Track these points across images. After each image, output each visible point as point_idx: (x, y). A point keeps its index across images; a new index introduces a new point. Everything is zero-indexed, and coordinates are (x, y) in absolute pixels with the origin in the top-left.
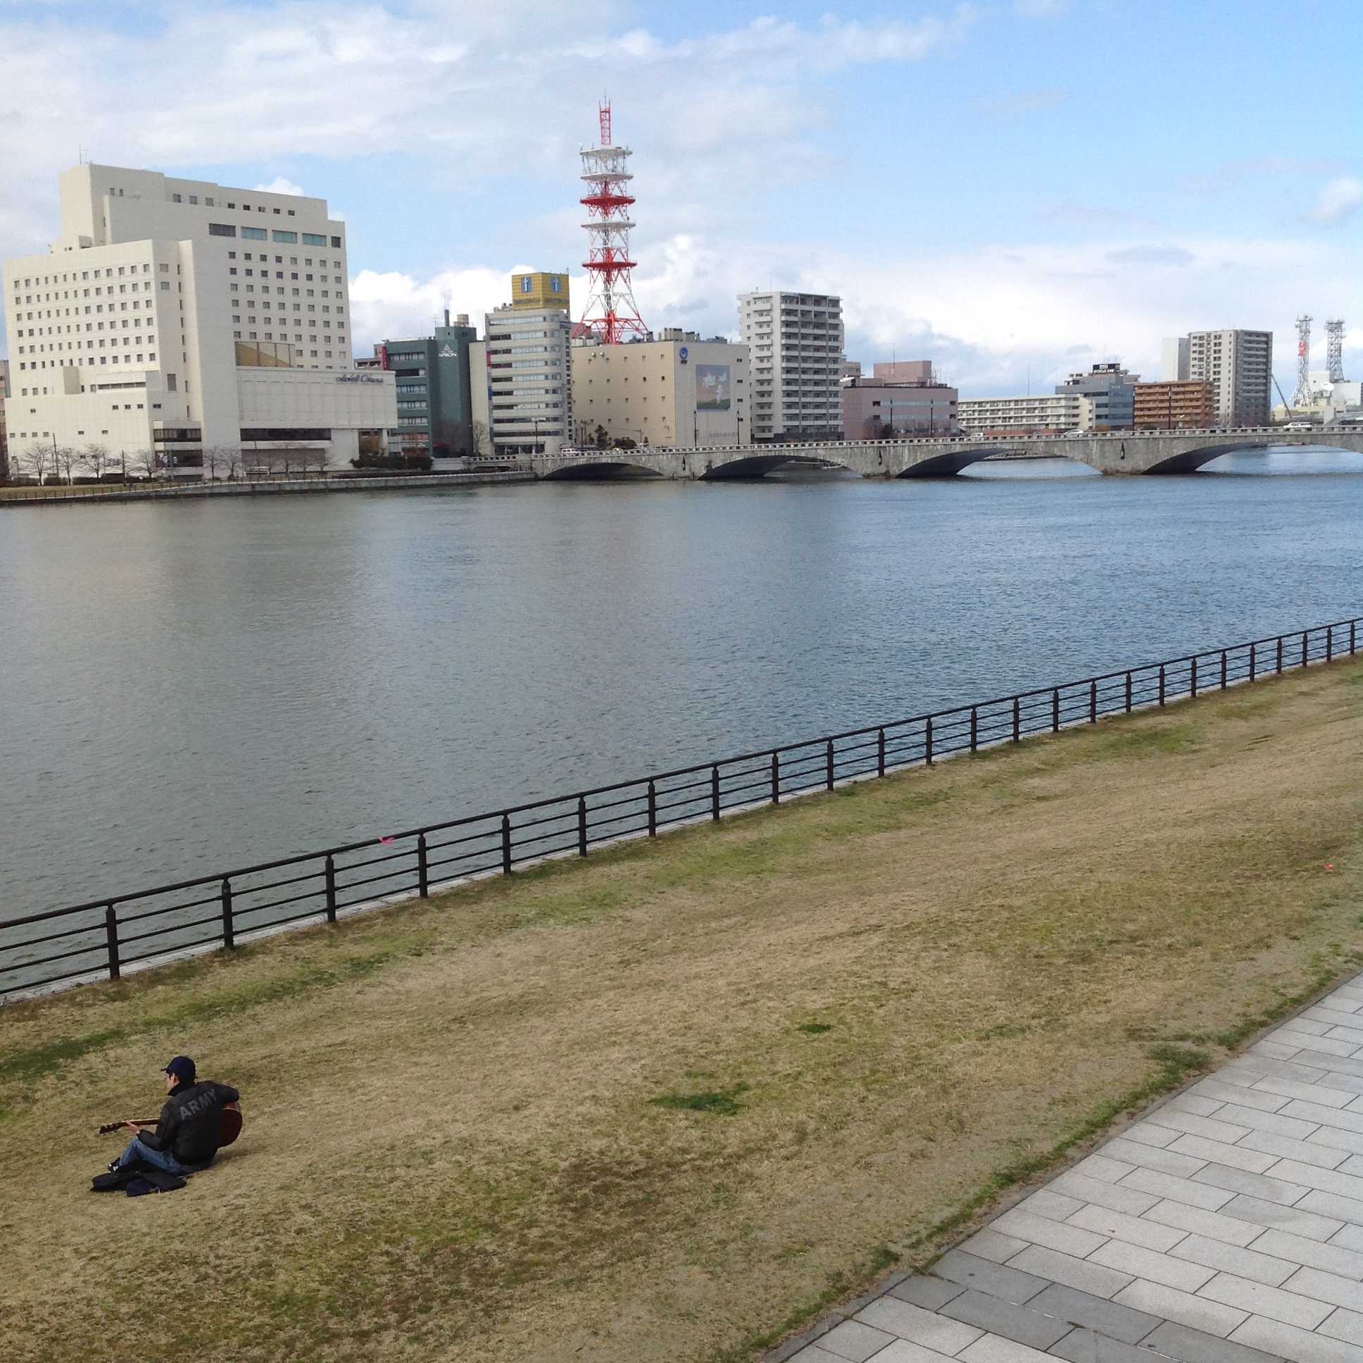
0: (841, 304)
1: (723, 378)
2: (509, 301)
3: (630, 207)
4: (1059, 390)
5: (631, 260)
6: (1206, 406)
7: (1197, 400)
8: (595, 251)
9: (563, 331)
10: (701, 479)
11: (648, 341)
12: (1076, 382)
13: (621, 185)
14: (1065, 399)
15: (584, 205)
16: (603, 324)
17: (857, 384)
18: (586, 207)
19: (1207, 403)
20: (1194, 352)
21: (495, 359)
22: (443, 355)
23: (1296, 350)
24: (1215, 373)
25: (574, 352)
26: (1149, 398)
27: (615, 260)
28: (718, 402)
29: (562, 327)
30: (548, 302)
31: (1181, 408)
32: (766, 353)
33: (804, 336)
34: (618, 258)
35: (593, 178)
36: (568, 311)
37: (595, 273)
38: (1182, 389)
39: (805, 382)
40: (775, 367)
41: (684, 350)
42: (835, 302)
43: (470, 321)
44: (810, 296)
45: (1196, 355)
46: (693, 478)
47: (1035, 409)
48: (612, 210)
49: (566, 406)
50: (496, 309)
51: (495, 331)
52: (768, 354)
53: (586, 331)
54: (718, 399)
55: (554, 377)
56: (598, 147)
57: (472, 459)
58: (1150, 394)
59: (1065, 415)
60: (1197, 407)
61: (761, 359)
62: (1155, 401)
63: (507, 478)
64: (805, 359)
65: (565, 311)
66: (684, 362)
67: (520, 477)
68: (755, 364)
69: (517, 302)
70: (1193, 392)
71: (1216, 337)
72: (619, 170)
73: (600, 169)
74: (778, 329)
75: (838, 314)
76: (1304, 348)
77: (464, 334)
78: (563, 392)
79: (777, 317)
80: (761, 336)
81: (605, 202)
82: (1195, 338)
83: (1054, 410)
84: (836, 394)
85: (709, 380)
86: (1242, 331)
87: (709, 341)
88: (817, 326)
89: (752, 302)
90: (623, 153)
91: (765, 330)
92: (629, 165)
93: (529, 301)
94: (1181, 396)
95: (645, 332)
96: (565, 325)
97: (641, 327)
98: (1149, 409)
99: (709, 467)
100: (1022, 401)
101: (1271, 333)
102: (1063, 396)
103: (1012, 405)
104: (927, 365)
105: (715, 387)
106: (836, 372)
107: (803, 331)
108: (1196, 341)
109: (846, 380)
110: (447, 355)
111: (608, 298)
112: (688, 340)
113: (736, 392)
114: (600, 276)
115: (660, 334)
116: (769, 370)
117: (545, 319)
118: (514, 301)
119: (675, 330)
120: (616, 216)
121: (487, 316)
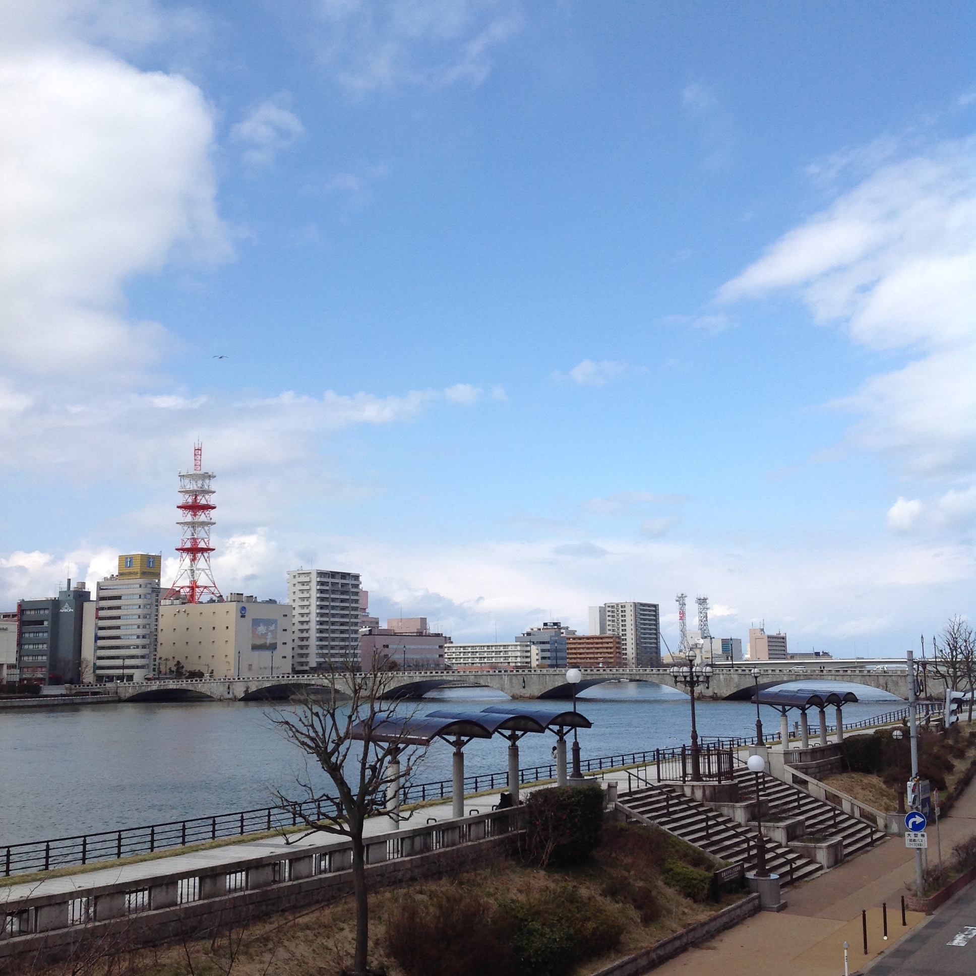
0: (361, 579)
1: (272, 628)
2: (116, 573)
3: (212, 512)
4: (517, 639)
5: (211, 546)
6: (617, 653)
7: (611, 648)
8: (185, 540)
9: (154, 594)
10: (240, 700)
11: (219, 601)
12: (529, 634)
13: (207, 497)
14: (520, 645)
15: (179, 509)
16: (188, 590)
17: (373, 633)
18: (180, 511)
19: (618, 650)
20: (609, 616)
21: (102, 613)
22: (63, 610)
23: (678, 616)
24: (623, 630)
25: (162, 610)
26: (579, 646)
27: (199, 546)
28: (268, 645)
29: (153, 591)
30: (144, 574)
31: (601, 653)
32: (305, 611)
33: (333, 600)
34: (202, 545)
35: (186, 492)
36: (159, 580)
37: (185, 555)
38: (601, 641)
39: (333, 631)
40: (311, 620)
41: (244, 608)
42: (357, 577)
43: (87, 586)
44: (338, 573)
45: (610, 618)
46: (235, 699)
47: (501, 652)
48: (199, 513)
49: (152, 647)
50: (106, 579)
51: (104, 593)
52: (307, 611)
53: (174, 594)
54: (268, 642)
55: (144, 627)
56: (192, 472)
57: (73, 686)
58: (580, 644)
59: (520, 657)
60: (610, 653)
61: (302, 615)
62: (583, 648)
63: (95, 700)
64: (334, 616)
65: (157, 581)
66: (243, 616)
67: (105, 699)
68: (298, 618)
69: (121, 574)
70: (608, 643)
71: (622, 607)
72: (206, 487)
73: (192, 486)
74: (314, 594)
75: (358, 585)
76: (682, 615)
77: (81, 596)
78: (152, 638)
79: (314, 587)
80: (303, 599)
81: (194, 508)
82: (609, 606)
83: (513, 653)
84: (356, 639)
85: (262, 629)
86: (638, 603)
87: (263, 602)
88: (343, 593)
89: (297, 576)
90: (208, 476)
91: (306, 595)
92: (213, 485)
93: (130, 573)
94: (601, 646)
95: (218, 595)
96: (157, 591)
97: (216, 592)
98: (580, 654)
99: (246, 691)
100: (492, 646)
101: (658, 605)
102: (518, 643)
103: (486, 649)
104: (423, 621)
105: (266, 634)
106: (356, 624)
107: (333, 596)
108: (610, 609)
109: (364, 630)
110: (66, 610)
111: (192, 571)
112: (248, 601)
113: (281, 638)
114: (187, 558)
115: (227, 597)
116: (307, 622)
117: (140, 586)
118: (119, 573)
119: (238, 594)
120: (202, 517)
121: (98, 583)
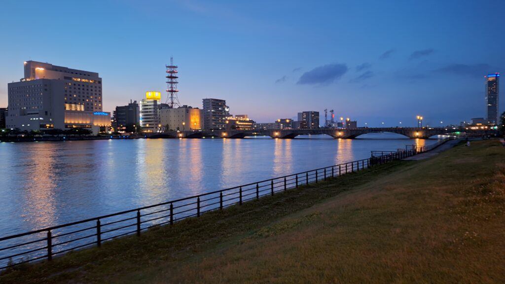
0: (226, 102)
3: (177, 79)
5: (177, 90)
8: (169, 88)
13: (175, 74)
16: (170, 104)
18: (167, 78)
22: (130, 110)
24: (308, 120)
27: (173, 90)
30: (155, 98)
35: (168, 72)
41: (188, 110)
43: (137, 102)
48: (173, 79)
55: (156, 115)
56: (170, 65)
61: (207, 113)
66: (187, 113)
73: (170, 70)
77: (136, 105)
78: (158, 118)
79: (211, 104)
80: (207, 108)
81: (171, 77)
89: (206, 100)
90: (175, 67)
92: (177, 70)
93: (150, 98)
101: (319, 112)
111: (172, 98)
114: (170, 94)
